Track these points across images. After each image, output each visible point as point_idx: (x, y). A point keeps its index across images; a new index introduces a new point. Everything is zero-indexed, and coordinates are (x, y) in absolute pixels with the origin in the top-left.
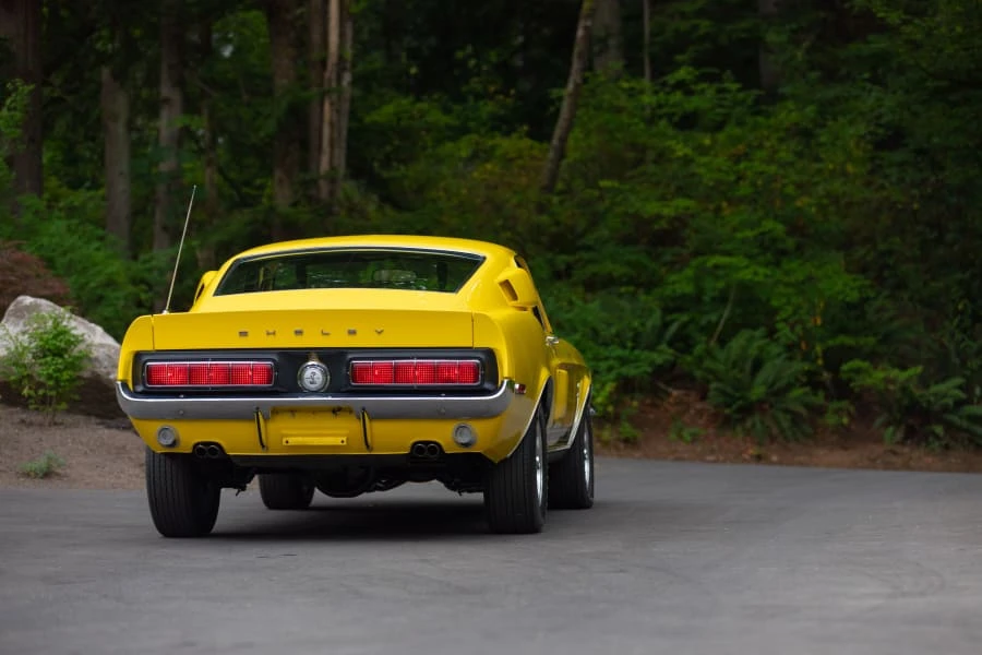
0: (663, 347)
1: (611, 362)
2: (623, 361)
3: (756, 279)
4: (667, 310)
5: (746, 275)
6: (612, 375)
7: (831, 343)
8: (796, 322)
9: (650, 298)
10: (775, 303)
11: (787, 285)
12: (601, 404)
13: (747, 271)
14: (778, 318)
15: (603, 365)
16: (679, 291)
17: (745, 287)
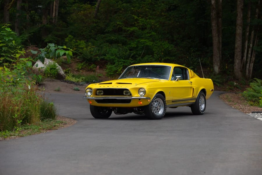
0: (130, 59)
1: (121, 62)
2: (124, 62)
3: (150, 45)
4: (130, 50)
5: (148, 44)
6: (122, 65)
7: (165, 58)
8: (158, 54)
9: (126, 47)
10: (154, 50)
11: (156, 46)
12: (119, 71)
13: (148, 43)
14: (155, 53)
15: (120, 63)
16: (133, 46)
17: (147, 46)
